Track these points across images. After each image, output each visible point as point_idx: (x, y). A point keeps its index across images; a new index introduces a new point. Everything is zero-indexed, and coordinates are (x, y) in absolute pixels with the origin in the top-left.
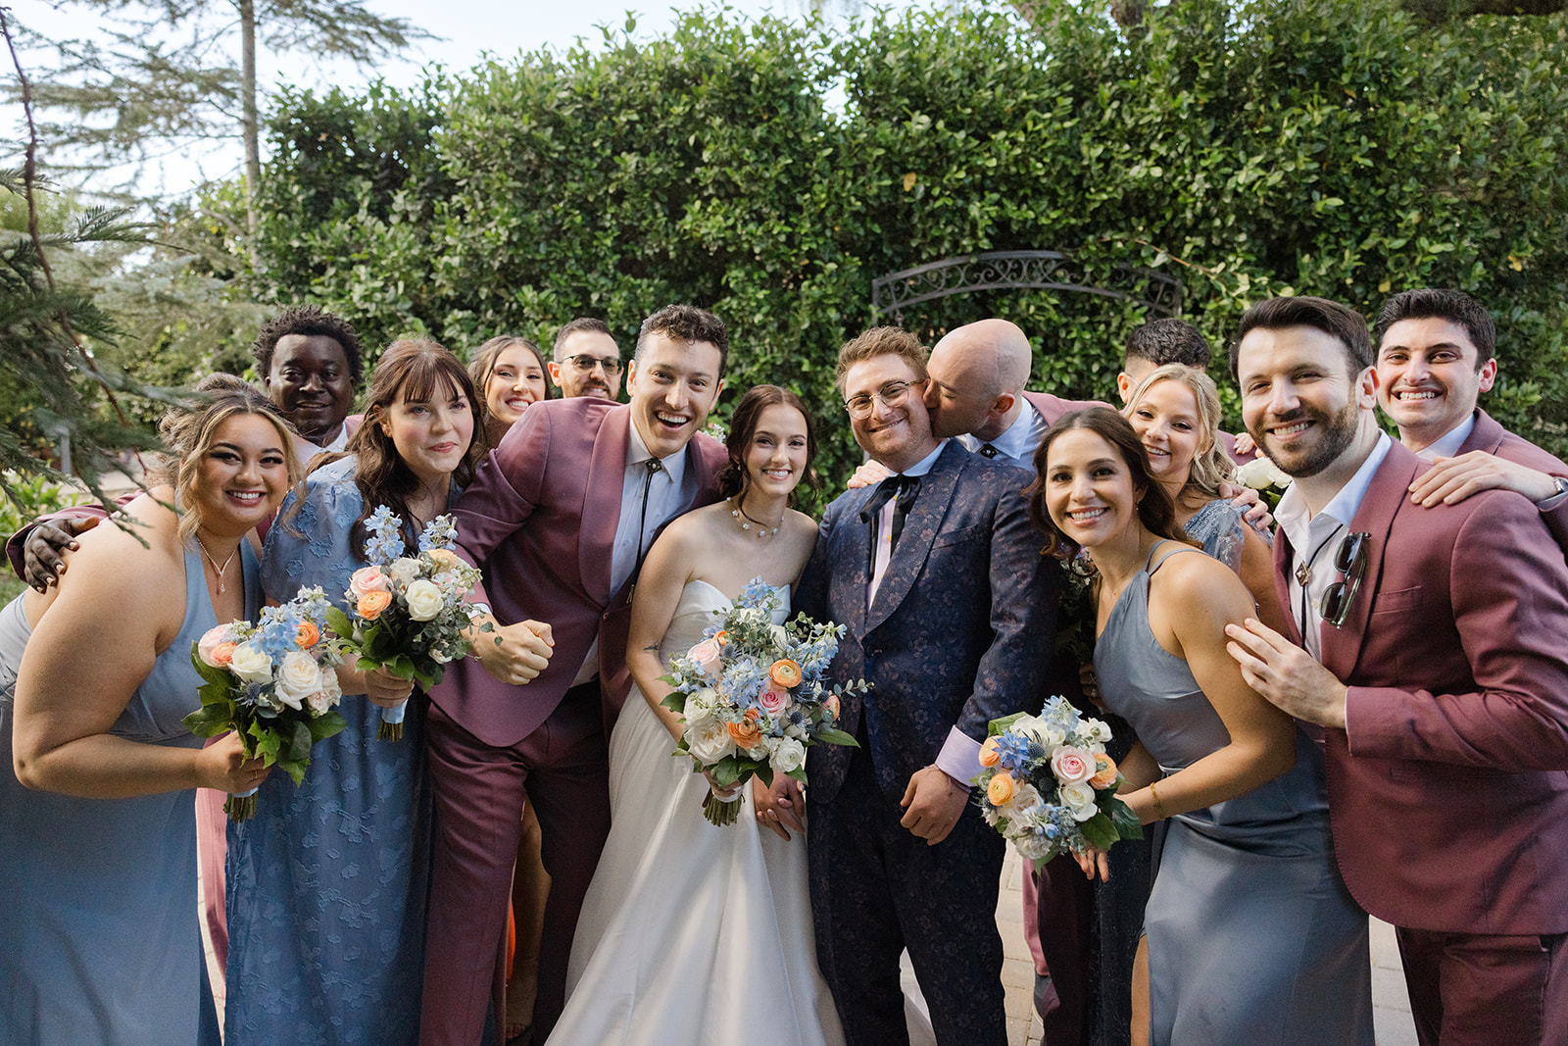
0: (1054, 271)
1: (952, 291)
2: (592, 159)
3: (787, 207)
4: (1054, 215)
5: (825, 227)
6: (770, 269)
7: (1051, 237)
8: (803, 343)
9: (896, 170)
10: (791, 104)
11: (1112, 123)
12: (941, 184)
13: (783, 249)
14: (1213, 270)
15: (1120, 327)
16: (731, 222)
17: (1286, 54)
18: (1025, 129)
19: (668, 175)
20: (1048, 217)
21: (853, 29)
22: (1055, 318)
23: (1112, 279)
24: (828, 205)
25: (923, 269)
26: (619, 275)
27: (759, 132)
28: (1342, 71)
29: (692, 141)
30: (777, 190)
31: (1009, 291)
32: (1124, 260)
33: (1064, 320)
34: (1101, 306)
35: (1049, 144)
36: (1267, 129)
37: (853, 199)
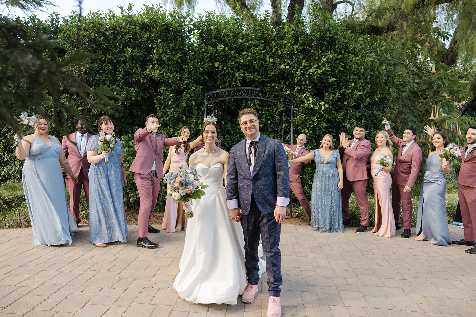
0: (258, 94)
1: (229, 98)
2: (116, 49)
3: (180, 69)
4: (259, 77)
5: (191, 76)
6: (173, 88)
7: (258, 84)
8: (183, 111)
9: (213, 61)
10: (182, 38)
11: (275, 52)
12: (226, 66)
13: (178, 82)
14: (302, 96)
15: (276, 111)
16: (162, 72)
17: (323, 38)
18: (251, 52)
19: (142, 56)
20: (257, 78)
21: (200, 17)
22: (258, 107)
23: (274, 97)
24: (193, 70)
25: (220, 91)
26: (123, 86)
27: (172, 45)
28: (335, 45)
29: (150, 46)
30: (177, 64)
31: (245, 99)
32: (277, 92)
33: (261, 108)
34: (271, 105)
35: (258, 57)
36: (317, 58)
37: (200, 68)
